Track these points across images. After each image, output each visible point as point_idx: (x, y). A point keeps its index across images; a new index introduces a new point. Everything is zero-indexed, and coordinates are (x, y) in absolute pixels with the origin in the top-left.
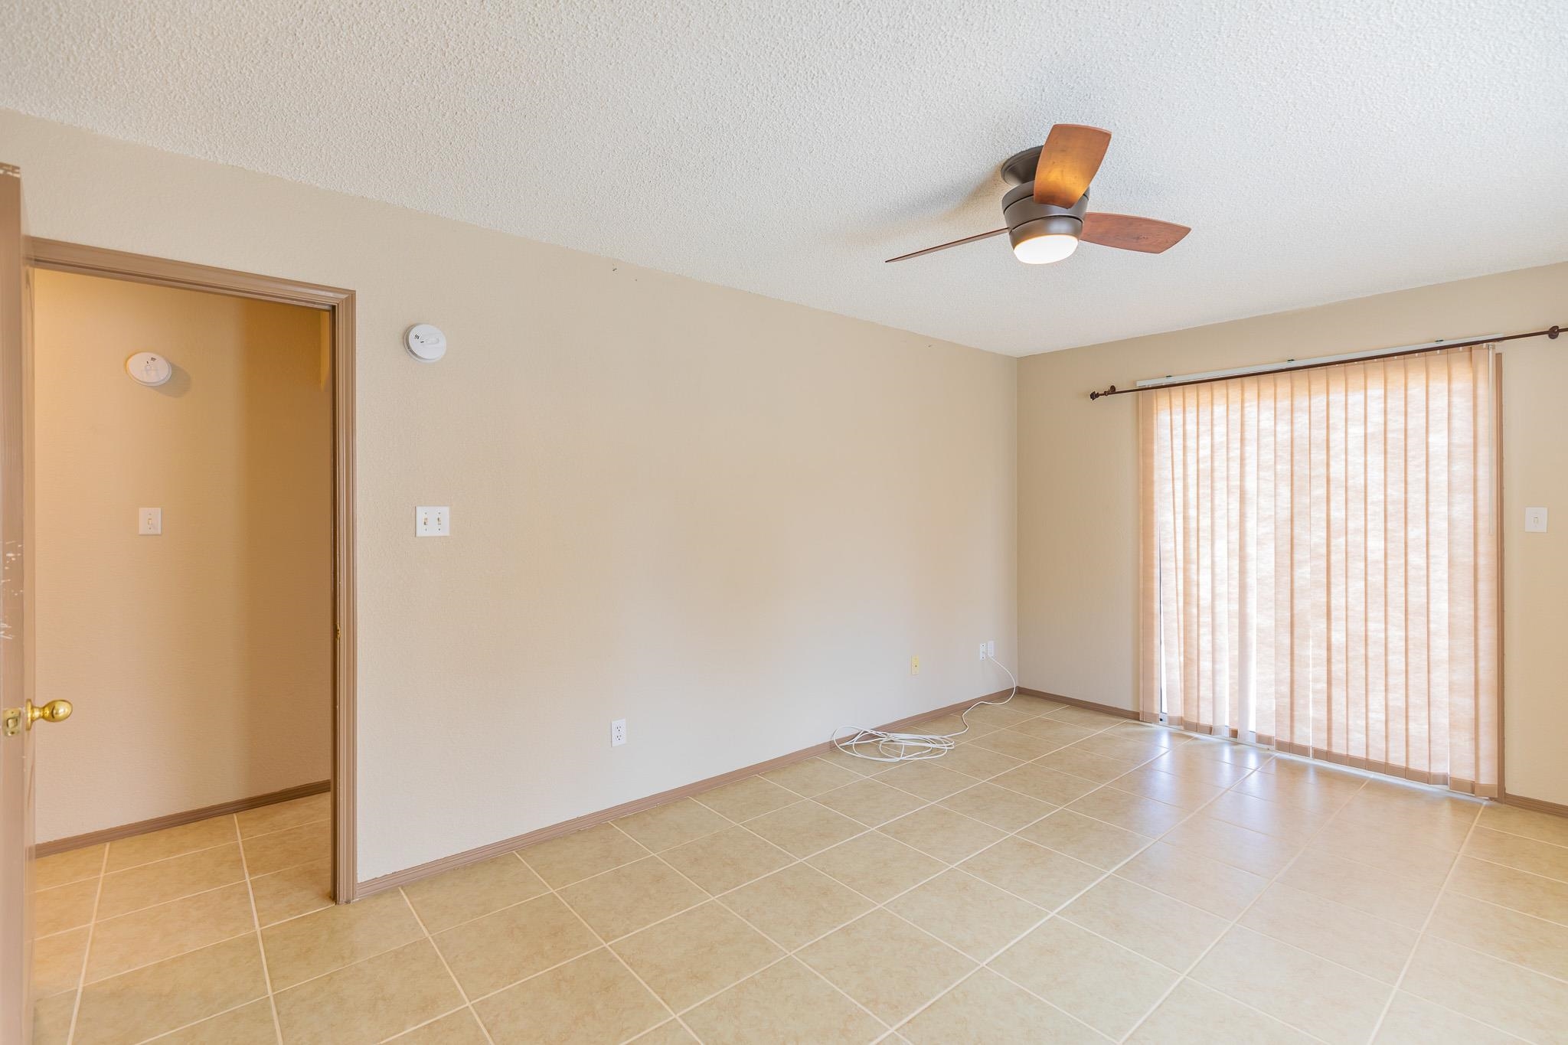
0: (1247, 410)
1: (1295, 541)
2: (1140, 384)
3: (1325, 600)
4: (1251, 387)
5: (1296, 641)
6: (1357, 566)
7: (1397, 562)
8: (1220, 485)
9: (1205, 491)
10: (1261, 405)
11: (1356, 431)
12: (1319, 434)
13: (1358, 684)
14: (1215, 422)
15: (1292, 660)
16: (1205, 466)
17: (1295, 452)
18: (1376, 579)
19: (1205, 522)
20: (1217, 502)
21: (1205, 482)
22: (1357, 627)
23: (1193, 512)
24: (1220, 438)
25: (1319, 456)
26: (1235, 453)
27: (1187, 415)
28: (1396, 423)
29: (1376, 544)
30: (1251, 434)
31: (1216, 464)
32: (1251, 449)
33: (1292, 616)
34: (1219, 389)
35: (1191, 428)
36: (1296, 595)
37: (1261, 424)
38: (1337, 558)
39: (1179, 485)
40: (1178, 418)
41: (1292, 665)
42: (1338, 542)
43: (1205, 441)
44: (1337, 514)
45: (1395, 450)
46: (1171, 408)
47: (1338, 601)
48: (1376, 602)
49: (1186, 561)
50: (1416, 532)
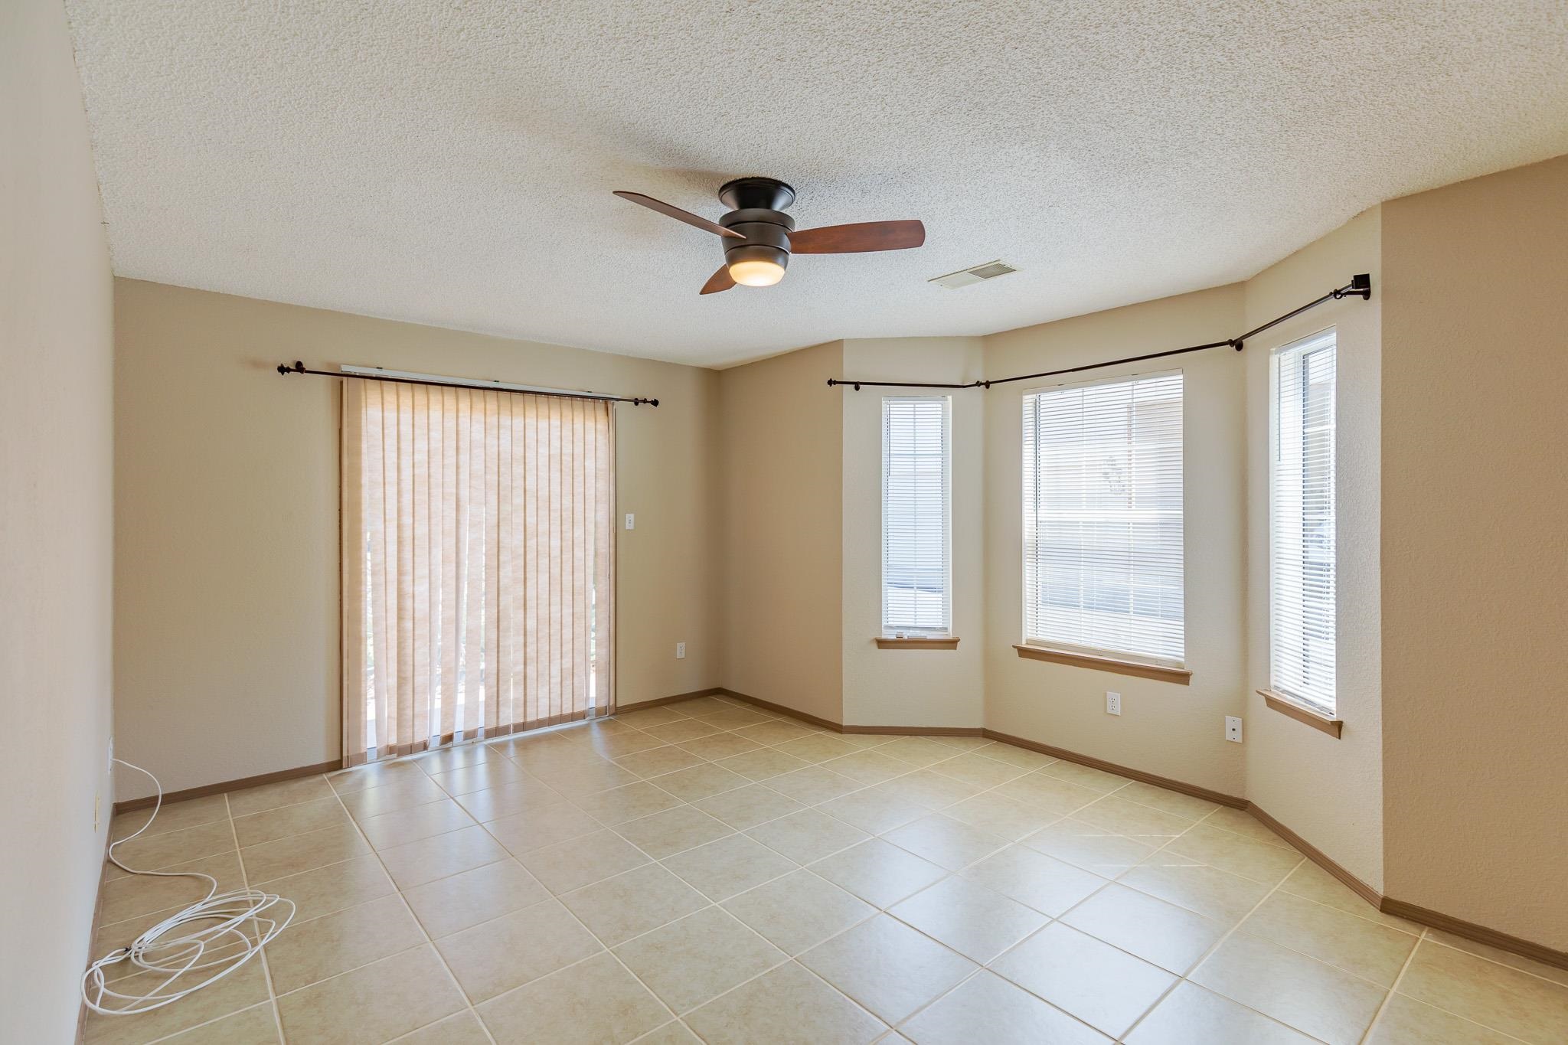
0: (461, 420)
1: (501, 544)
2: (345, 369)
3: (522, 593)
4: (465, 398)
5: (501, 634)
6: (544, 562)
7: (567, 556)
8: (437, 492)
9: (422, 498)
10: (473, 417)
11: (543, 451)
12: (519, 451)
13: (544, 658)
14: (431, 427)
15: (498, 652)
16: (422, 471)
17: (501, 464)
18: (556, 571)
19: (422, 530)
20: (433, 509)
21: (422, 489)
22: (543, 612)
23: (407, 520)
24: (436, 444)
25: (518, 470)
26: (451, 460)
27: (401, 415)
28: (567, 450)
29: (555, 543)
30: (464, 445)
31: (432, 470)
32: (464, 457)
33: (498, 612)
34: (435, 393)
35: (406, 429)
36: (501, 592)
37: (473, 434)
38: (531, 556)
39: (391, 491)
40: (391, 416)
41: (498, 657)
42: (532, 543)
43: (421, 445)
44: (531, 520)
45: (567, 470)
46: (383, 404)
47: (531, 593)
48: (556, 587)
49: (400, 573)
50: (579, 532)
